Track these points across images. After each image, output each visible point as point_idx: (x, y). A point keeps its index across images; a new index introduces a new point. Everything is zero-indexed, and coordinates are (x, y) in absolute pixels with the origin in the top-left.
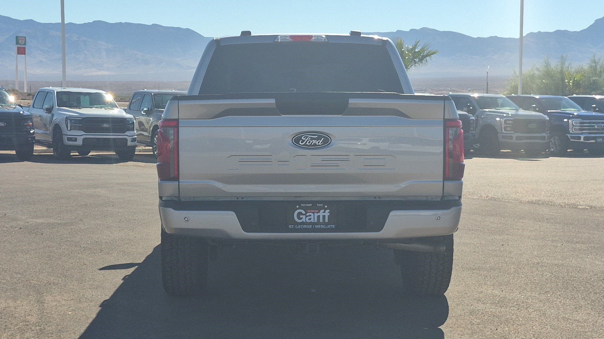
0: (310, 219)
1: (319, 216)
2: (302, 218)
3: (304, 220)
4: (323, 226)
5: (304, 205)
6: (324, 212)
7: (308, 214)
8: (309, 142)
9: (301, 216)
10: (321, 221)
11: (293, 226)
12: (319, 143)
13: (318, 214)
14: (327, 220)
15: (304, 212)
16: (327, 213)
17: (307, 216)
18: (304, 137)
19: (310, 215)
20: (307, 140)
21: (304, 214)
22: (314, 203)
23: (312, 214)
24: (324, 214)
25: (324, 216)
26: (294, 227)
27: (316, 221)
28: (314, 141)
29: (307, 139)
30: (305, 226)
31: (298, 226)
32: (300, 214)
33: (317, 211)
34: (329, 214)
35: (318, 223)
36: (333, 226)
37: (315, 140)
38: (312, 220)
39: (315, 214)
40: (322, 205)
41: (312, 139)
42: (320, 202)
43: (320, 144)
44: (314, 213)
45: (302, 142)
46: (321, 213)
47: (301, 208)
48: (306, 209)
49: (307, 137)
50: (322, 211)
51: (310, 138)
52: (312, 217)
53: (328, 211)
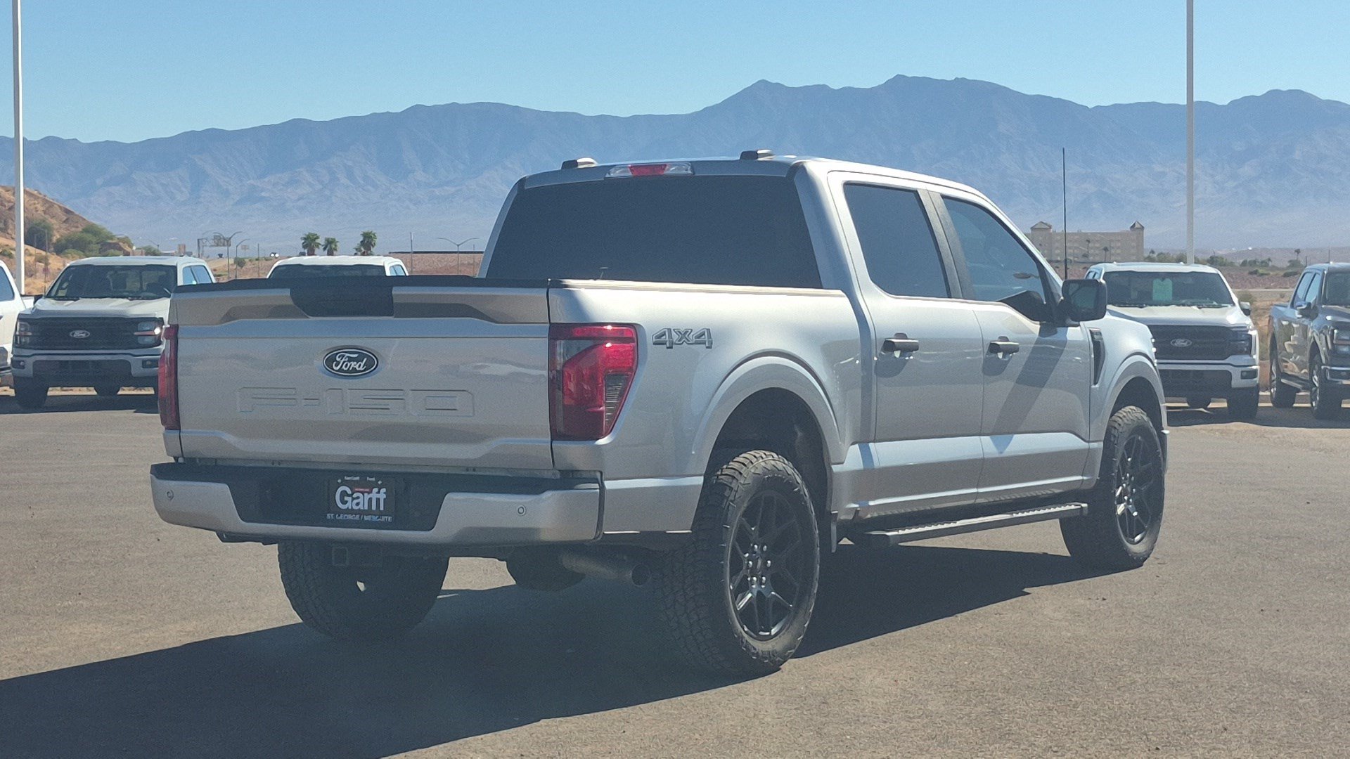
0: (358, 504)
1: (370, 500)
2: (347, 502)
3: (348, 505)
4: (375, 518)
5: (348, 478)
6: (379, 492)
7: (355, 495)
8: (346, 366)
9: (346, 498)
10: (374, 508)
11: (332, 515)
12: (360, 366)
13: (370, 496)
14: (382, 508)
15: (349, 492)
16: (382, 496)
17: (353, 499)
18: (339, 357)
19: (358, 498)
20: (342, 363)
21: (348, 495)
22: (364, 474)
23: (361, 495)
24: (378, 496)
25: (378, 500)
26: (334, 516)
27: (366, 508)
28: (353, 364)
29: (343, 360)
30: (350, 517)
31: (339, 516)
32: (344, 494)
33: (368, 490)
34: (385, 496)
35: (369, 512)
36: (389, 518)
37: (354, 361)
38: (361, 507)
39: (366, 494)
40: (373, 479)
41: (351, 359)
42: (371, 474)
43: (361, 369)
44: (363, 493)
46: (374, 495)
47: (345, 483)
48: (351, 485)
49: (344, 356)
50: (375, 490)
51: (347, 359)
52: (360, 500)
53: (383, 490)
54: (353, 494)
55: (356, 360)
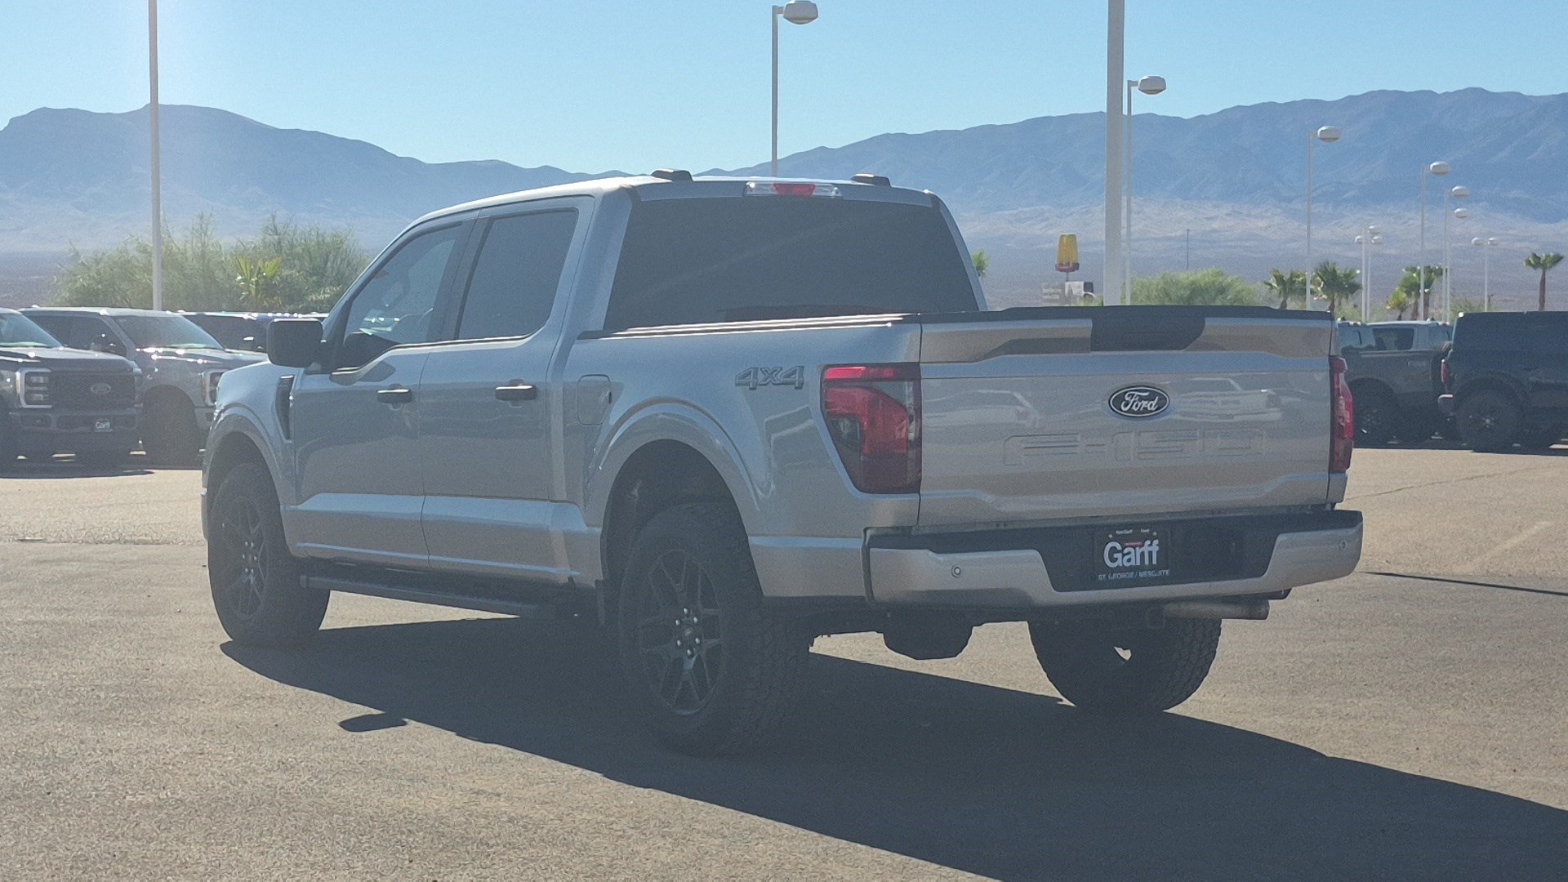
0: (1129, 560)
1: (1142, 554)
2: (1117, 559)
3: (1119, 563)
4: (1151, 574)
5: (1121, 532)
6: (1151, 545)
7: (1126, 551)
8: (1137, 406)
9: (1115, 556)
10: (1147, 562)
11: (1104, 576)
12: (1151, 405)
13: (1142, 549)
14: (1154, 562)
15: (1119, 547)
16: (1155, 548)
17: (1124, 555)
18: (1129, 396)
19: (1129, 553)
20: (1133, 403)
21: (1118, 552)
22: (1137, 526)
23: (1132, 550)
24: (1151, 549)
25: (1150, 553)
26: (1107, 577)
27: (1138, 563)
28: (1144, 403)
29: (1133, 400)
30: (1123, 576)
31: (1112, 575)
32: (1113, 550)
33: (1139, 543)
34: (1157, 548)
35: (1141, 568)
36: (1167, 572)
37: (1145, 400)
38: (1132, 563)
39: (1138, 548)
40: (1148, 531)
41: (1141, 399)
42: (1144, 525)
43: (1153, 408)
44: (1134, 547)
45: (1126, 406)
46: (1146, 549)
47: (1116, 539)
48: (1122, 540)
49: (1133, 395)
50: (1148, 542)
51: (1137, 398)
52: (1132, 556)
53: (1156, 542)
54: (1123, 549)
55: (1145, 398)
